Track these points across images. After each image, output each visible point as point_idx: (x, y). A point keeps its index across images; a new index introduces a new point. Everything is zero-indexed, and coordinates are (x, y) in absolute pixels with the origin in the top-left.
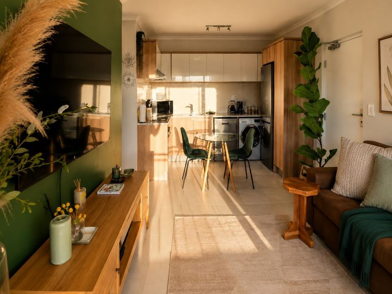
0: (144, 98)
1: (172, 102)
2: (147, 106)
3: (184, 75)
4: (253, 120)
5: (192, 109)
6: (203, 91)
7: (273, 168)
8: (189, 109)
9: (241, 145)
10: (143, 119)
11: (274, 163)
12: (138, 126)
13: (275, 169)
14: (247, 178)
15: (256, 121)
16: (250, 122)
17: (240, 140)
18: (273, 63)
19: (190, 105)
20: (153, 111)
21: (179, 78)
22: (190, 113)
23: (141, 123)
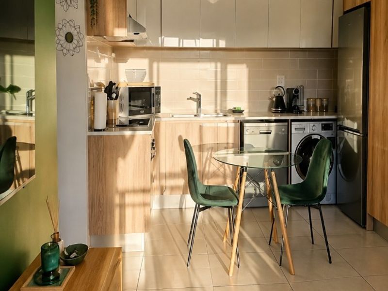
0: (103, 80)
1: (158, 88)
2: (110, 98)
3: (183, 36)
4: (319, 125)
5: (199, 105)
6: (224, 71)
7: (364, 223)
8: (194, 104)
9: (296, 178)
10: (101, 123)
11: (368, 211)
12: (89, 137)
13: (369, 222)
14: (313, 243)
15: (325, 127)
16: (313, 129)
17: (293, 168)
18: (368, 6)
19: (195, 97)
20: (121, 108)
21: (171, 42)
22: (195, 112)
23: (96, 130)
